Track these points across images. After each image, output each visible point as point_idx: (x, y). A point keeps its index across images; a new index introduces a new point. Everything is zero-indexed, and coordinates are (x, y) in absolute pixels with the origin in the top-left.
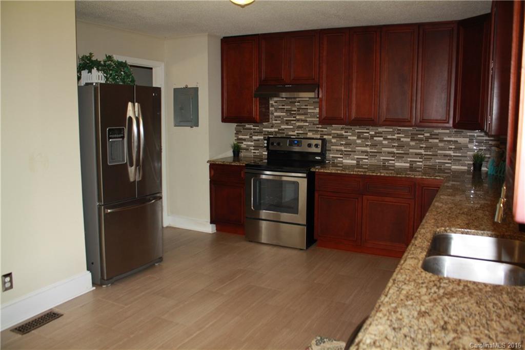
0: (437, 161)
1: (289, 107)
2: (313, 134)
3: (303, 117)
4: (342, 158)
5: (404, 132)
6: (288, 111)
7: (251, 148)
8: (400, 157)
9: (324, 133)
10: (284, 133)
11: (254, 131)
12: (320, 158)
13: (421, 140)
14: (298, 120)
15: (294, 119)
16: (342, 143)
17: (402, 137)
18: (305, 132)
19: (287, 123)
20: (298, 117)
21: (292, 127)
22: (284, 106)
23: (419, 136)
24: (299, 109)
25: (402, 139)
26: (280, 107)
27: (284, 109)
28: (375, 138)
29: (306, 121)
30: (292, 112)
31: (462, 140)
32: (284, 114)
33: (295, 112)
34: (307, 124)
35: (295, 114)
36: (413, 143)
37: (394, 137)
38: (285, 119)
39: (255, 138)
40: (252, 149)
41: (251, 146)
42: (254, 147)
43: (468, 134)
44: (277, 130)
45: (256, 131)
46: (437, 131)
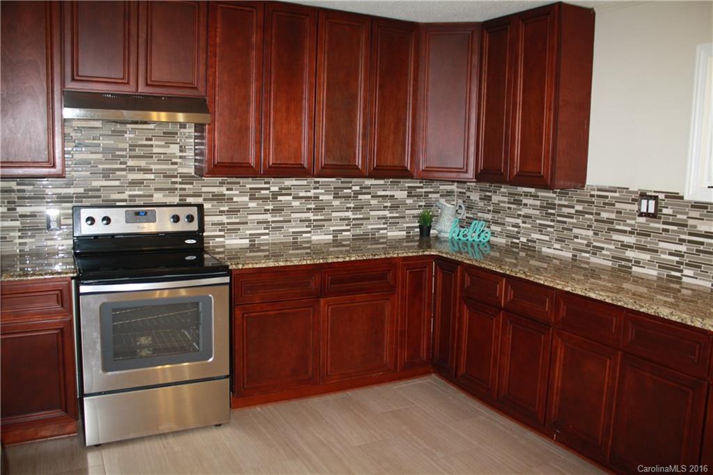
0: (370, 227)
1: (111, 142)
2: (164, 196)
3: (142, 163)
4: (223, 236)
5: (324, 185)
6: (106, 150)
7: (12, 234)
8: (318, 226)
9: (187, 192)
10: (100, 197)
11: (20, 194)
12: (194, 241)
13: (347, 197)
14: (132, 169)
15: (123, 166)
16: (222, 209)
18: (147, 193)
19: (106, 175)
20: (131, 163)
21: (117, 183)
22: (98, 139)
23: (345, 191)
24: (133, 147)
25: (321, 198)
27: (99, 145)
28: (280, 198)
29: (148, 171)
30: (118, 153)
31: (401, 195)
32: (100, 156)
33: (124, 153)
34: (152, 176)
35: (125, 156)
36: (336, 203)
37: (309, 194)
38: (101, 167)
39: (20, 210)
40: (15, 237)
41: (12, 229)
42: (19, 230)
43: (407, 185)
44: (81, 190)
45: (27, 194)
46: (368, 182)
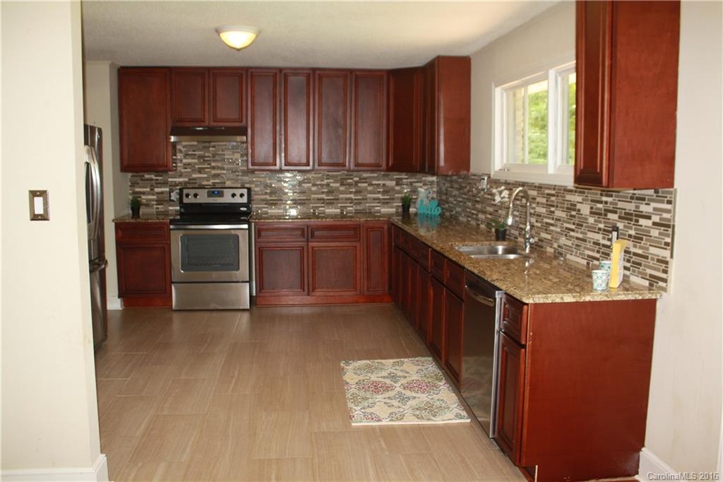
0: (367, 205)
1: (202, 153)
2: (232, 183)
3: (220, 164)
4: (267, 208)
5: (333, 177)
6: (200, 157)
7: (153, 203)
8: (330, 203)
9: (245, 181)
10: (196, 183)
11: (157, 182)
12: (245, 209)
13: (350, 185)
14: (214, 168)
15: (209, 166)
17: (331, 182)
18: (222, 181)
19: (200, 171)
20: (213, 164)
21: (205, 176)
22: (195, 151)
23: (349, 181)
24: (214, 156)
25: (331, 185)
26: (190, 153)
27: (195, 155)
29: (223, 169)
30: (206, 159)
31: (391, 183)
32: (196, 161)
33: (209, 159)
34: (225, 172)
35: (209, 161)
36: (342, 188)
37: (323, 183)
38: (197, 166)
39: (157, 190)
40: (153, 205)
41: (152, 200)
42: (156, 201)
43: (395, 177)
44: (187, 179)
45: (159, 182)
46: (365, 175)
